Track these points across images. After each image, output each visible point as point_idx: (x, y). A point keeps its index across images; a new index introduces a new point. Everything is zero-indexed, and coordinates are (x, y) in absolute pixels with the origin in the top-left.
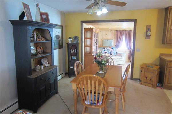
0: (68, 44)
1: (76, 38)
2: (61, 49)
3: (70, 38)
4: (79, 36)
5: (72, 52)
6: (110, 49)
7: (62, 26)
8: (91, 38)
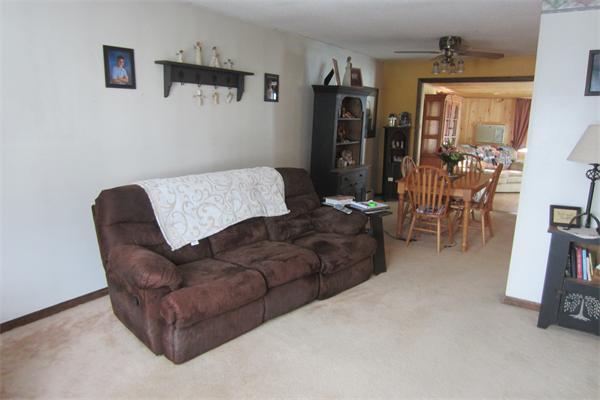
0: (388, 129)
1: (406, 116)
2: (371, 139)
3: (392, 115)
4: (412, 112)
5: (394, 147)
6: (494, 151)
7: (377, 90)
8: (440, 119)
